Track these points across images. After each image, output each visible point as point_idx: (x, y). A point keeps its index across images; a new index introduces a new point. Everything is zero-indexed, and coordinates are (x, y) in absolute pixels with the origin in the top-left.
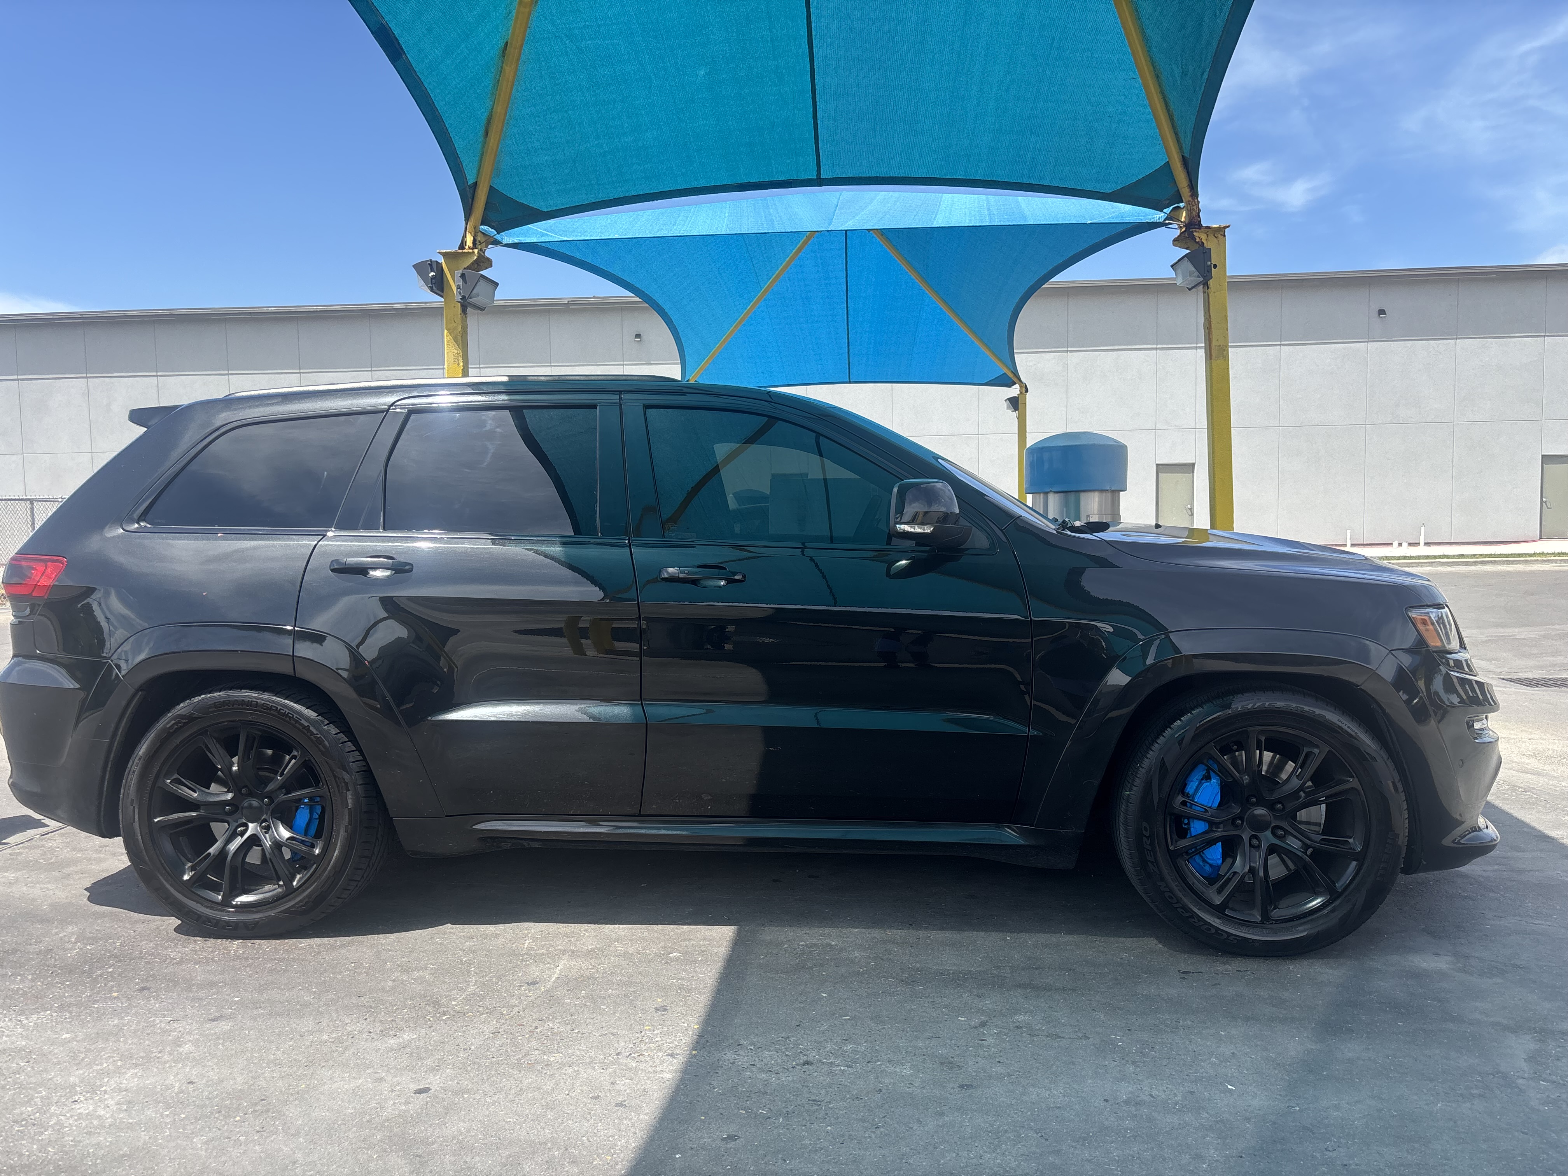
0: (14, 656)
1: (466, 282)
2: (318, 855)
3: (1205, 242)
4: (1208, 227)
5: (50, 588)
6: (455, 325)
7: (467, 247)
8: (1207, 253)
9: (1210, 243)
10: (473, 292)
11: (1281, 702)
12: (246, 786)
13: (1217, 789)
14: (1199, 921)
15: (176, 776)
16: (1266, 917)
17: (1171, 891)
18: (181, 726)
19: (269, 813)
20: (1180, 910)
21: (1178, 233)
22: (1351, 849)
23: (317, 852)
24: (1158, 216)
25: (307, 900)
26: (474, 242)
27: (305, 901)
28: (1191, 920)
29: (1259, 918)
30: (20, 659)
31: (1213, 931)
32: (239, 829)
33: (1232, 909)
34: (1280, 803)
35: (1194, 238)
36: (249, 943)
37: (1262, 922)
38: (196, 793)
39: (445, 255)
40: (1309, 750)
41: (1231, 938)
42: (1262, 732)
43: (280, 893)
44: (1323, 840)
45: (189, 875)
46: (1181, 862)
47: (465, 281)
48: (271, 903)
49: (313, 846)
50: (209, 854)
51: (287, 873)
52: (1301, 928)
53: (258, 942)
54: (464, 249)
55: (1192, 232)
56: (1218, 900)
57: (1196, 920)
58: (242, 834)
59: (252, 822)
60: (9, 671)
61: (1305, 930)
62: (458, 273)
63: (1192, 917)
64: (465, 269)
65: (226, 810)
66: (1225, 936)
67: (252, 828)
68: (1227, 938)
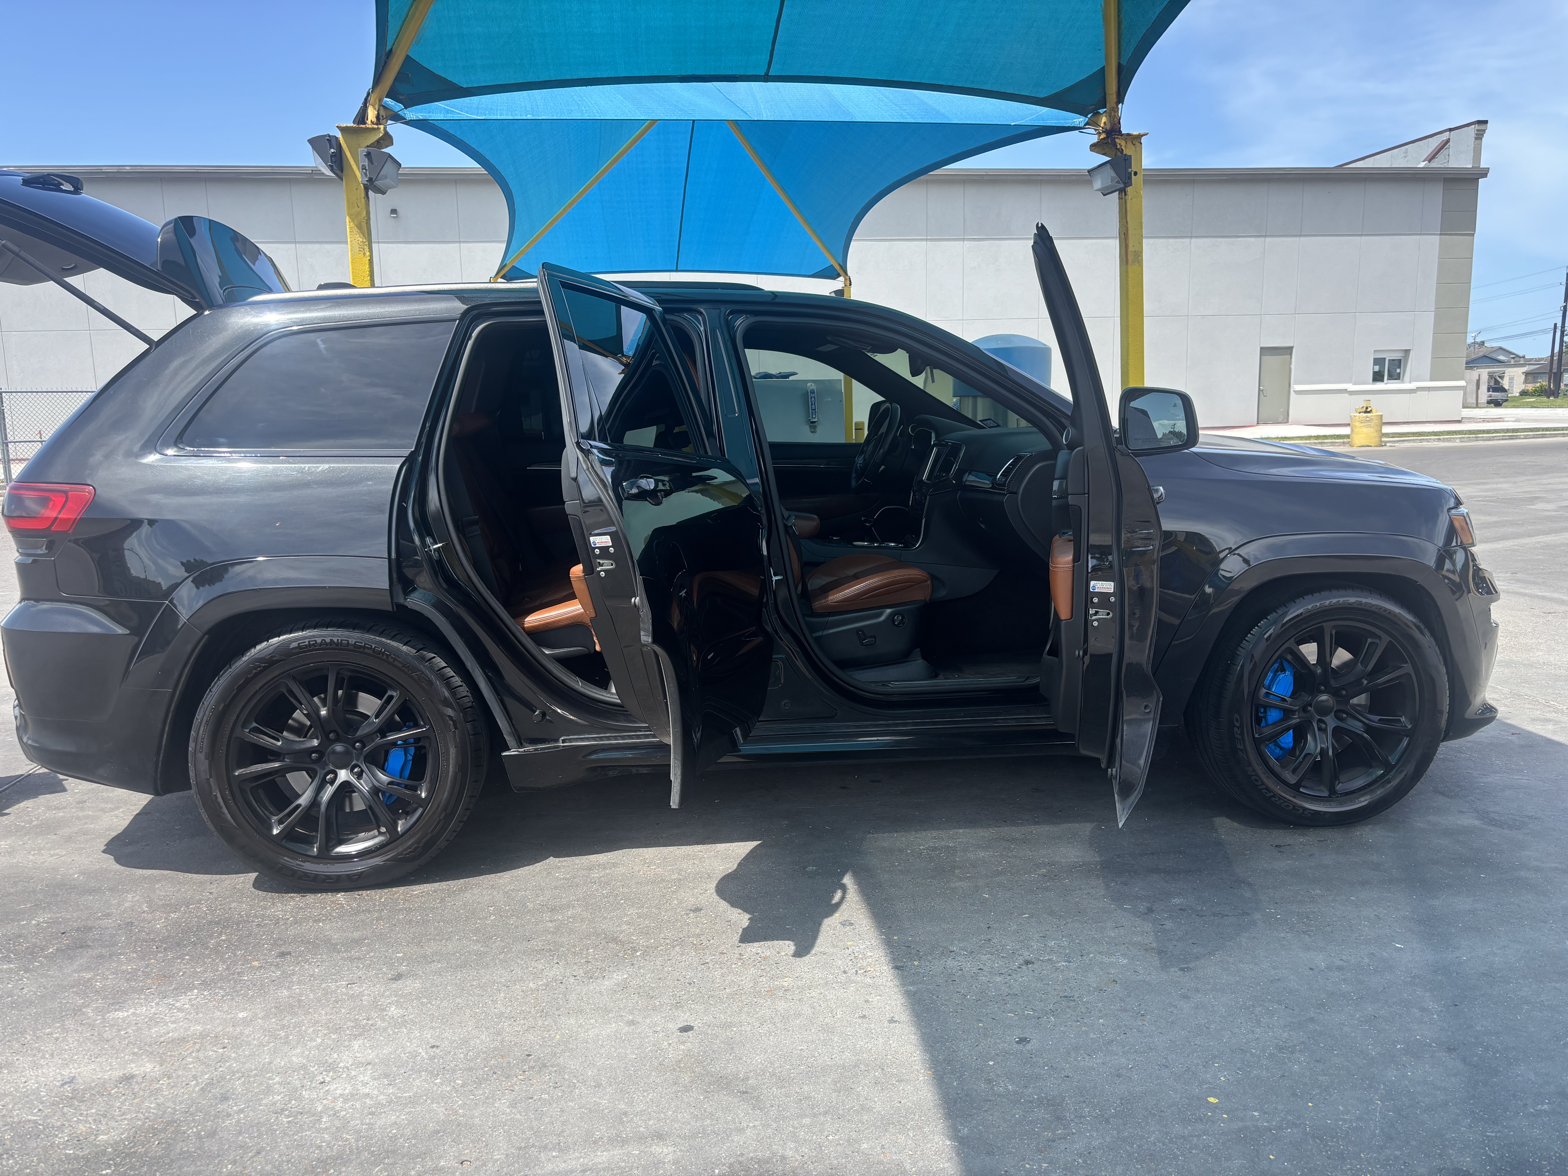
0: (22, 600)
1: (372, 163)
2: (426, 797)
3: (1123, 148)
4: (1128, 135)
5: (76, 521)
6: (358, 209)
7: (369, 122)
8: (1127, 160)
9: (1128, 150)
10: (382, 173)
11: (1352, 599)
12: (335, 731)
13: (1291, 679)
14: (1280, 799)
15: (255, 725)
16: (1333, 792)
17: (1257, 775)
18: (260, 670)
19: (362, 758)
20: (1264, 791)
21: (1095, 139)
22: (1402, 726)
23: (423, 795)
24: (1079, 120)
25: (416, 845)
26: (378, 117)
27: (414, 847)
28: (1273, 799)
29: (1326, 794)
30: (32, 602)
31: (1291, 807)
32: (328, 777)
33: (1305, 787)
34: (1344, 689)
35: (1115, 145)
36: (356, 895)
37: (1330, 796)
38: (278, 741)
39: (343, 130)
40: (1374, 640)
41: (1306, 812)
42: (1334, 627)
43: (383, 841)
44: (1380, 720)
45: (277, 829)
46: (1262, 747)
47: (371, 161)
48: (374, 851)
49: (415, 789)
50: (299, 806)
51: (390, 819)
52: (1362, 799)
53: (364, 893)
54: (365, 123)
55: (1115, 138)
56: (1292, 779)
57: (1277, 799)
58: (332, 782)
59: (341, 768)
60: (17, 617)
61: (1366, 800)
62: (362, 151)
63: (1274, 796)
64: (368, 146)
65: (313, 758)
66: (1301, 811)
67: (343, 775)
68: (1303, 813)
